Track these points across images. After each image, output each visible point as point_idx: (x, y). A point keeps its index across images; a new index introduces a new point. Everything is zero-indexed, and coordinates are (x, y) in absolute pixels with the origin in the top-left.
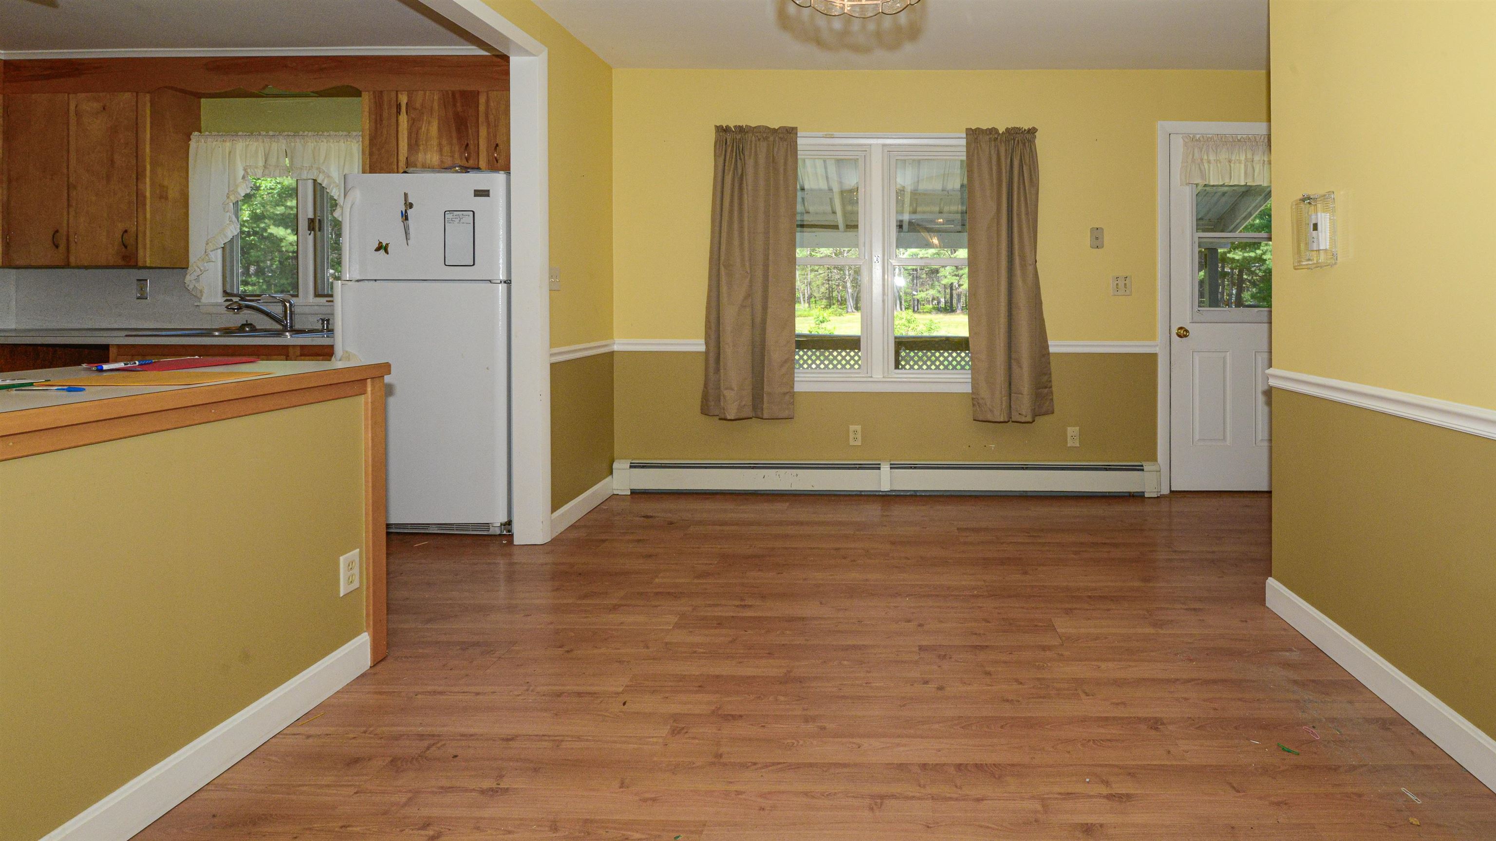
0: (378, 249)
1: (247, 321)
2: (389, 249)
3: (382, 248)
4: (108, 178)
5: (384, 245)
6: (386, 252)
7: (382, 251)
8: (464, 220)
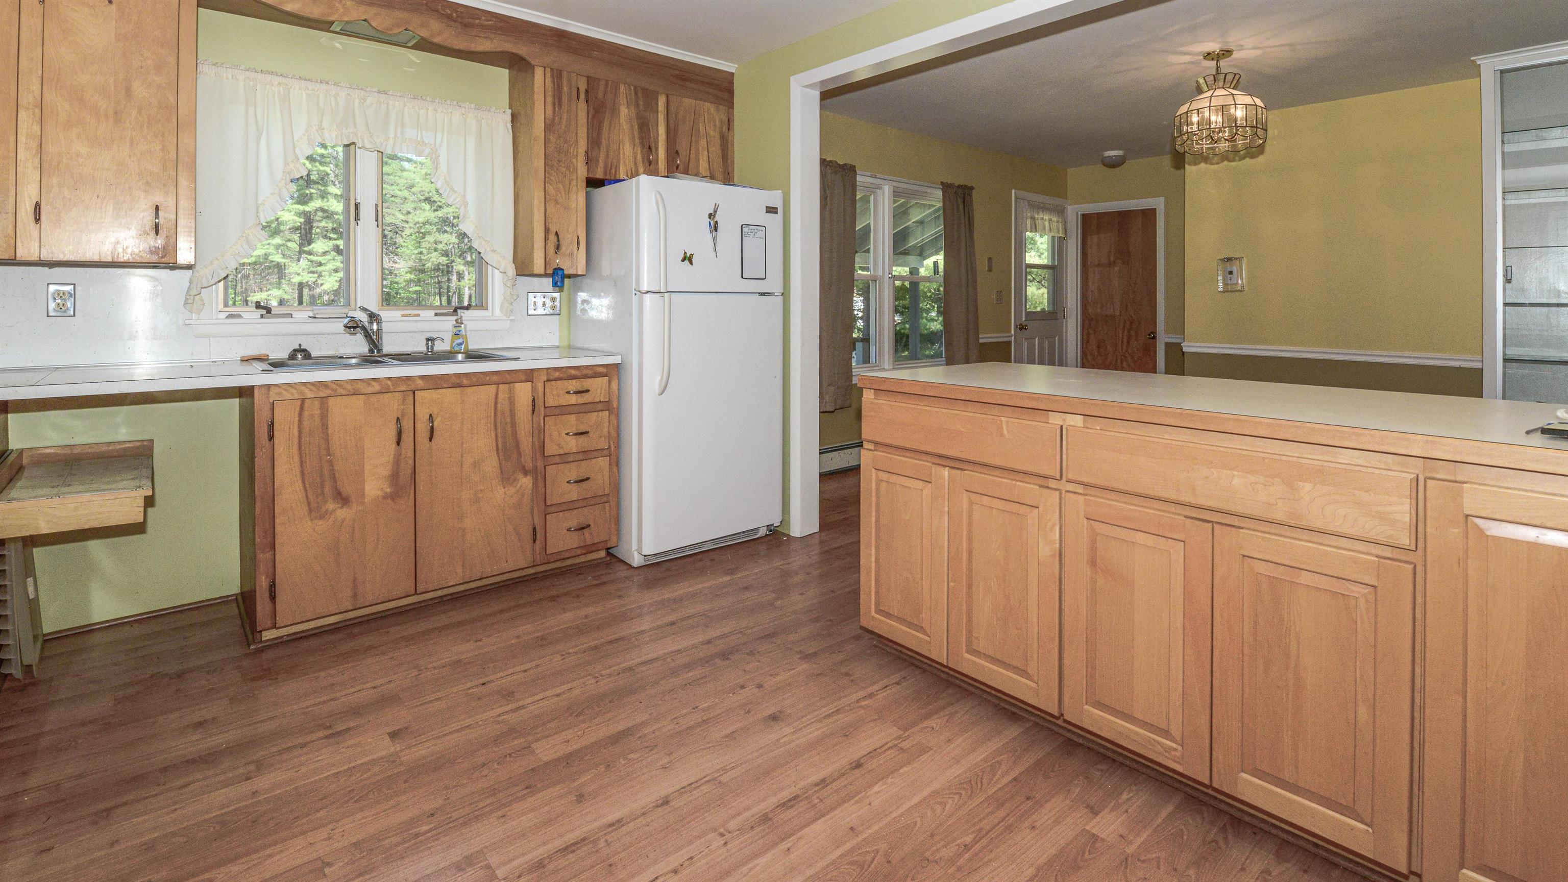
0: (683, 260)
1: (300, 345)
2: (693, 260)
3: (688, 259)
4: (118, 117)
5: (688, 255)
6: (691, 263)
7: (687, 262)
8: (758, 235)
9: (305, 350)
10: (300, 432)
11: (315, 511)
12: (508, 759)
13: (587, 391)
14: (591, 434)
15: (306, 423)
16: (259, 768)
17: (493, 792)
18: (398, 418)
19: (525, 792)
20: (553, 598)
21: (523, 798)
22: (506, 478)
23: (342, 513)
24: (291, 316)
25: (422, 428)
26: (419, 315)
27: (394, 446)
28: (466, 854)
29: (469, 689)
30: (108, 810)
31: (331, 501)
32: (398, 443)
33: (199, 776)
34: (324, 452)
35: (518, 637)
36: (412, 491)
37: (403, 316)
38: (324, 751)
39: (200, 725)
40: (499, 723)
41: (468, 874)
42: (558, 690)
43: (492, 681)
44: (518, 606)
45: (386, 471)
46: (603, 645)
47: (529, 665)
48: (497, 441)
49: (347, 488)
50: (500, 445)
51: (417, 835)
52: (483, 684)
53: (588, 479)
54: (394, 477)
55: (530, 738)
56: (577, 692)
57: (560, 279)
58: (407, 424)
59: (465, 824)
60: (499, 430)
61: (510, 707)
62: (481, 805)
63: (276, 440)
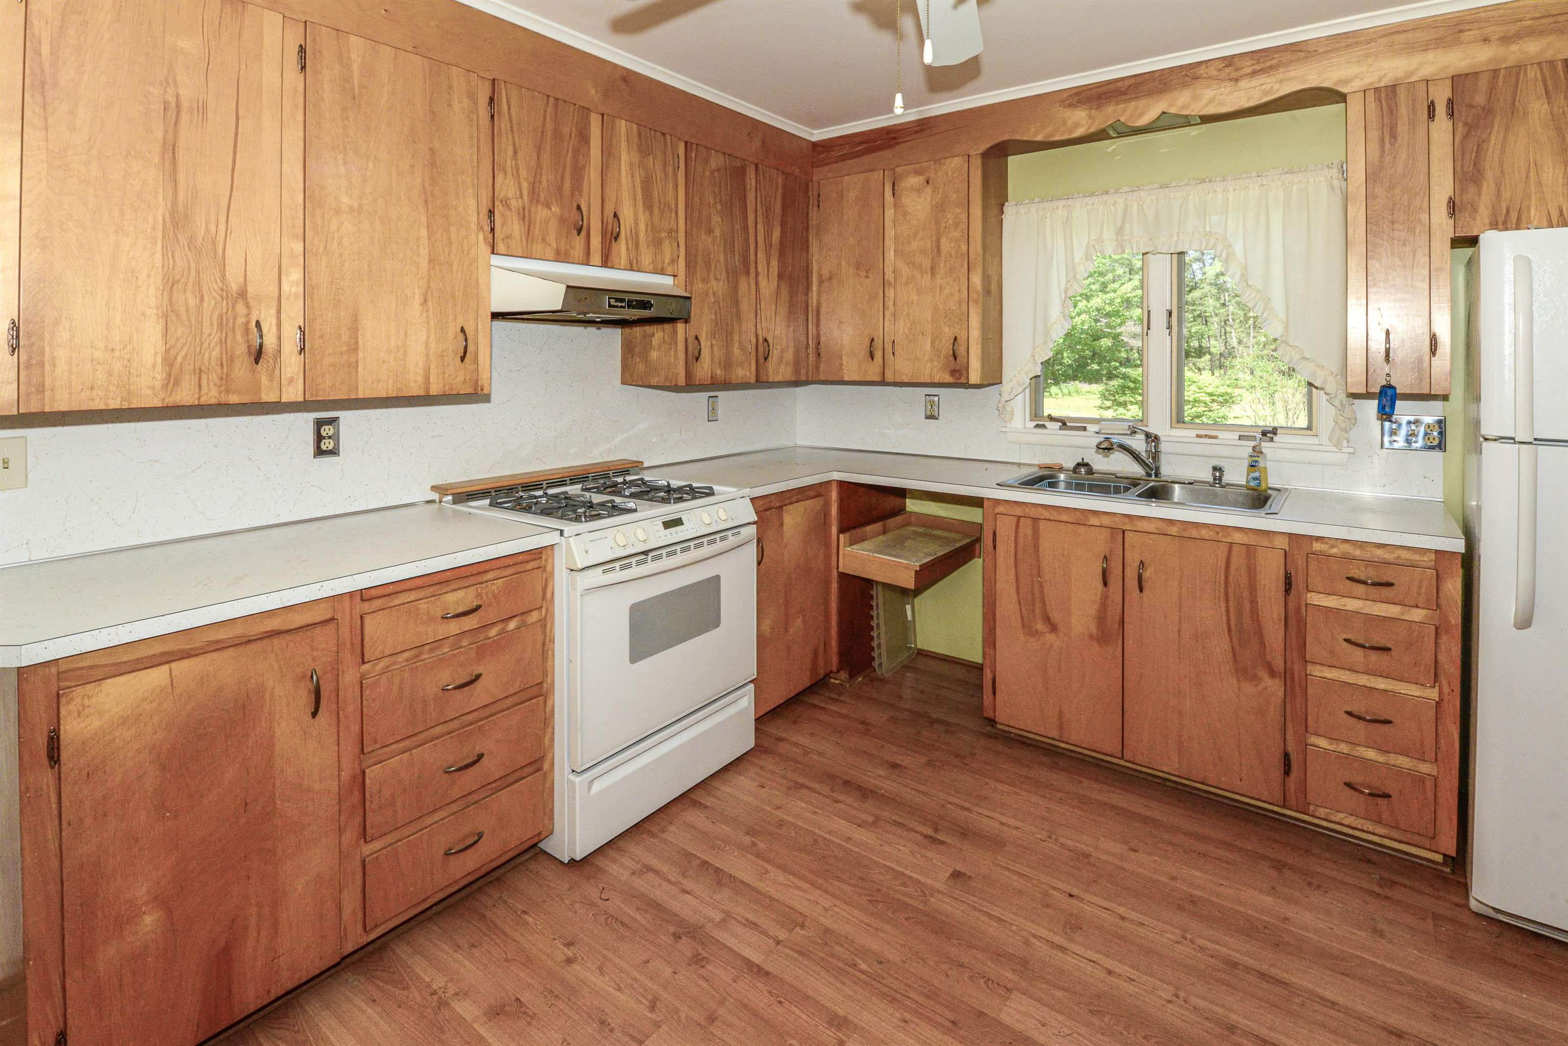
1: (1083, 459)
9: (1087, 465)
10: (1016, 547)
11: (1028, 629)
12: (982, 981)
13: (1390, 585)
14: (1393, 653)
15: (1021, 541)
16: (874, 823)
17: (932, 994)
18: (1105, 557)
19: (947, 1024)
20: (1279, 866)
21: (936, 1025)
22: (1242, 672)
23: (1050, 638)
24: (1085, 429)
25: (1131, 573)
26: (1216, 437)
27: (1100, 585)
28: (849, 1017)
29: (1054, 888)
30: (803, 786)
31: (1040, 622)
32: (1105, 584)
33: (849, 800)
34: (1035, 572)
35: (1173, 878)
36: (1120, 643)
37: (1199, 436)
38: (909, 845)
39: (895, 766)
40: (1026, 943)
41: (828, 1032)
42: (1118, 968)
43: (1081, 900)
44: (1230, 846)
45: (1092, 609)
46: (1248, 969)
47: (1133, 915)
48: (1228, 616)
49: (1056, 616)
50: (1233, 622)
51: (854, 965)
52: (1071, 896)
53: (1387, 722)
54: (1101, 619)
55: (1024, 985)
56: (1131, 988)
57: (1389, 403)
58: (1116, 566)
59: (883, 995)
60: (1231, 604)
61: (1057, 939)
62: (912, 994)
63: (997, 550)
